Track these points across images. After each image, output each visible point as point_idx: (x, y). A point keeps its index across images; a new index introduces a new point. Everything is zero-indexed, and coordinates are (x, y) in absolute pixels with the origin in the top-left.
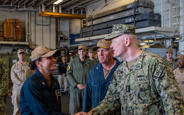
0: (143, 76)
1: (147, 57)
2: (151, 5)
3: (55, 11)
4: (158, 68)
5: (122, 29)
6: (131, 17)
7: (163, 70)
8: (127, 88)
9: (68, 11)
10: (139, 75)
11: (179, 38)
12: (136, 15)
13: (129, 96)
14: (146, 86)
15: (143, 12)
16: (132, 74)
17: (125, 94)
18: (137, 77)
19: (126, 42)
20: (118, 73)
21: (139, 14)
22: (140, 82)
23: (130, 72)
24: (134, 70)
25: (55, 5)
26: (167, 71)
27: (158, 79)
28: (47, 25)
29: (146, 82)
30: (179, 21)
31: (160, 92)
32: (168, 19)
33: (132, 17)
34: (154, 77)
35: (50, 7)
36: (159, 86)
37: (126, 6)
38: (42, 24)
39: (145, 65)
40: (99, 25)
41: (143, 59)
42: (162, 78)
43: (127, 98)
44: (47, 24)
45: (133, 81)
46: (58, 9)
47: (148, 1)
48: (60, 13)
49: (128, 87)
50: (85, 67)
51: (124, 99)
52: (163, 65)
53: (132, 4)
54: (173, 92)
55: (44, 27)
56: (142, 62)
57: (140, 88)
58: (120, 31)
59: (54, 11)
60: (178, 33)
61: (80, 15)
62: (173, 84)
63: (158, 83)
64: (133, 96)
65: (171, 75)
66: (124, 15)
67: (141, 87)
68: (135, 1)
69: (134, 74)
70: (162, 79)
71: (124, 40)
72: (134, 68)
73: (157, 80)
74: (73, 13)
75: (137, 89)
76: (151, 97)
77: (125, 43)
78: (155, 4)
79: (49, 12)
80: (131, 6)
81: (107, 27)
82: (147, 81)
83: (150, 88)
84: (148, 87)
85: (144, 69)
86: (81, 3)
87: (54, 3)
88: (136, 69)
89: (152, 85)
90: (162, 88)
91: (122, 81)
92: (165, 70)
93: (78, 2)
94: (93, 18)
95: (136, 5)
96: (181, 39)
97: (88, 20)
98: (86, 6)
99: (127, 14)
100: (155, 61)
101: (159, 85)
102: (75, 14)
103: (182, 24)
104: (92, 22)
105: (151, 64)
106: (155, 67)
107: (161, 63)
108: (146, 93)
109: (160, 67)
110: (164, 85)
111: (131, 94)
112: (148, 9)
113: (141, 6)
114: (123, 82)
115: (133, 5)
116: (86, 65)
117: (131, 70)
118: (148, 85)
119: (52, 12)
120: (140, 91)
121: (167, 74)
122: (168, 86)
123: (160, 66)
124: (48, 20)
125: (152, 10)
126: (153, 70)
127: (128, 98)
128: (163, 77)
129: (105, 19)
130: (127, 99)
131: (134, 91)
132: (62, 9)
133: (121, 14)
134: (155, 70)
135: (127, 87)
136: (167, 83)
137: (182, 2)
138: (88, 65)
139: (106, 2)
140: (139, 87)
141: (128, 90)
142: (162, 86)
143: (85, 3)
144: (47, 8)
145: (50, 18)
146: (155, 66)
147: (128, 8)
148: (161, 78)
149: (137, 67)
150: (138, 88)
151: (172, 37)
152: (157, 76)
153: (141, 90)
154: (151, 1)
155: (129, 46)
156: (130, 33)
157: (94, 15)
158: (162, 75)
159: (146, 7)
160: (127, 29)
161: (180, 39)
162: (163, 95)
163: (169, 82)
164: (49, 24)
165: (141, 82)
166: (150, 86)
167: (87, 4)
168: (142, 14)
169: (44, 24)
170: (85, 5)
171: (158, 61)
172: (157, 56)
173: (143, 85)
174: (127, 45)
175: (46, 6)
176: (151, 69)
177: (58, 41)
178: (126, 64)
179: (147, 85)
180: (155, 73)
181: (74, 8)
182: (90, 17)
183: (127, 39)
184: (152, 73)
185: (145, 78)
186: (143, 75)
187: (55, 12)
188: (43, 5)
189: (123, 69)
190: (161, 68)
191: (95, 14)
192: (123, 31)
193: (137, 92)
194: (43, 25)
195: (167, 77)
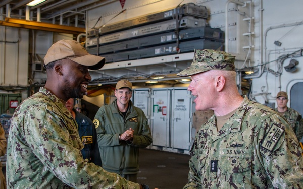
0: (241, 146)
1: (252, 111)
2: (206, 14)
3: (30, 18)
4: (271, 133)
5: (212, 60)
6: (172, 33)
7: (279, 139)
8: (211, 165)
9: (51, 19)
10: (234, 143)
11: (252, 72)
12: (180, 29)
13: (215, 179)
14: (245, 165)
15: (193, 26)
16: (223, 141)
17: (208, 174)
18: (231, 146)
19: (218, 83)
20: (200, 137)
21: (186, 28)
22: (235, 155)
23: (220, 137)
24: (226, 134)
25: (30, 7)
26: (287, 140)
27: (268, 153)
28: (14, 43)
29: (246, 156)
30: (253, 43)
31: (272, 178)
32: (236, 39)
33: (174, 32)
34: (262, 150)
35: (20, 11)
36: (271, 168)
37: (162, 13)
38: (4, 40)
39: (247, 126)
40: (111, 45)
41: (245, 115)
42: (278, 153)
43: (211, 182)
44: (12, 41)
45: (223, 153)
46: (35, 15)
47: (201, 7)
48: (39, 22)
49: (213, 164)
50: (128, 123)
51: (206, 183)
52: (281, 129)
53: (173, 10)
54: (297, 179)
55: (8, 46)
56: (242, 119)
57: (235, 167)
58: (207, 62)
59: (27, 17)
60: (251, 62)
61: (74, 26)
62: (298, 165)
63: (269, 161)
64: (221, 181)
65: (295, 148)
66: (158, 28)
67: (237, 164)
68: (179, 6)
69: (225, 141)
70: (276, 155)
71: (214, 79)
72: (227, 130)
73: (267, 155)
74: (61, 23)
75: (228, 169)
76: (253, 185)
77: (216, 84)
78: (212, 13)
79: (17, 18)
80: (171, 14)
81: (125, 48)
82: (248, 156)
83: (254, 168)
84: (249, 167)
85: (244, 134)
86: (76, 7)
87: (28, 3)
88: (230, 132)
89: (256, 163)
90: (275, 171)
91: (204, 152)
92: (284, 138)
93: (72, 4)
94: (100, 32)
95: (181, 13)
96: (256, 74)
97: (90, 35)
98: (86, 11)
99: (164, 27)
100: (265, 120)
101: (271, 164)
102: (65, 24)
103: (258, 48)
104: (98, 39)
105: (258, 126)
106: (265, 131)
107: (276, 125)
108: (244, 177)
109: (274, 132)
110: (281, 166)
111: (218, 176)
112: (200, 20)
113: (190, 15)
114: (206, 153)
115: (175, 13)
116: (131, 119)
117: (221, 132)
118: (250, 163)
119: (24, 19)
120: (234, 172)
121: (287, 145)
122: (289, 168)
123: (274, 130)
124: (16, 33)
125: (207, 22)
126: (261, 137)
127: (212, 184)
128: (278, 150)
129: (122, 36)
130: (210, 185)
131: (223, 172)
132: (42, 15)
133: (153, 27)
134: (264, 136)
135: (212, 162)
136: (287, 163)
137: (259, 10)
138: (134, 119)
139: (123, 6)
140: (233, 165)
141: (213, 169)
142: (277, 167)
143: (84, 7)
144: (15, 12)
145: (19, 30)
146: (265, 129)
147: (165, 16)
148: (275, 152)
149: (232, 129)
150: (231, 166)
151: (242, 69)
152: (268, 148)
153: (236, 170)
154: (205, 7)
155: (221, 91)
156: (225, 67)
157: (101, 27)
158: (278, 147)
159: (197, 17)
160: (220, 59)
161: (254, 73)
162: (279, 185)
163: (291, 161)
164: (17, 41)
165: (238, 155)
166: (253, 165)
167: (87, 9)
168: (190, 28)
169: (7, 40)
170: (84, 10)
171: (271, 121)
172: (270, 110)
173: (241, 162)
174: (218, 89)
175: (13, 8)
176: (258, 135)
177: (31, 71)
178: (214, 122)
179: (247, 162)
180: (265, 142)
181: (64, 15)
182: (93, 31)
183: (219, 78)
184: (259, 141)
185: (246, 150)
186: (242, 144)
187: (29, 20)
188: (8, 6)
189: (209, 130)
190: (276, 134)
191: (104, 26)
192: (214, 64)
193: (228, 174)
194: (6, 42)
195: (287, 152)
